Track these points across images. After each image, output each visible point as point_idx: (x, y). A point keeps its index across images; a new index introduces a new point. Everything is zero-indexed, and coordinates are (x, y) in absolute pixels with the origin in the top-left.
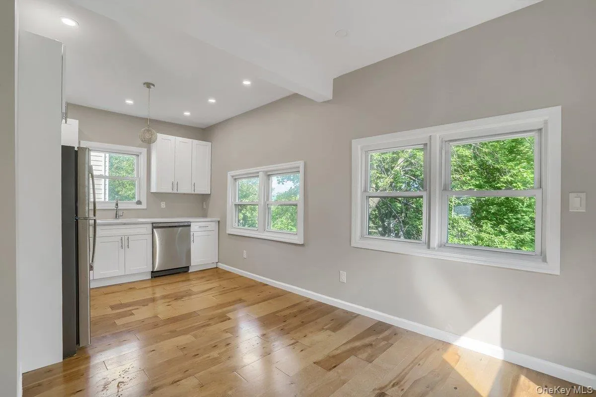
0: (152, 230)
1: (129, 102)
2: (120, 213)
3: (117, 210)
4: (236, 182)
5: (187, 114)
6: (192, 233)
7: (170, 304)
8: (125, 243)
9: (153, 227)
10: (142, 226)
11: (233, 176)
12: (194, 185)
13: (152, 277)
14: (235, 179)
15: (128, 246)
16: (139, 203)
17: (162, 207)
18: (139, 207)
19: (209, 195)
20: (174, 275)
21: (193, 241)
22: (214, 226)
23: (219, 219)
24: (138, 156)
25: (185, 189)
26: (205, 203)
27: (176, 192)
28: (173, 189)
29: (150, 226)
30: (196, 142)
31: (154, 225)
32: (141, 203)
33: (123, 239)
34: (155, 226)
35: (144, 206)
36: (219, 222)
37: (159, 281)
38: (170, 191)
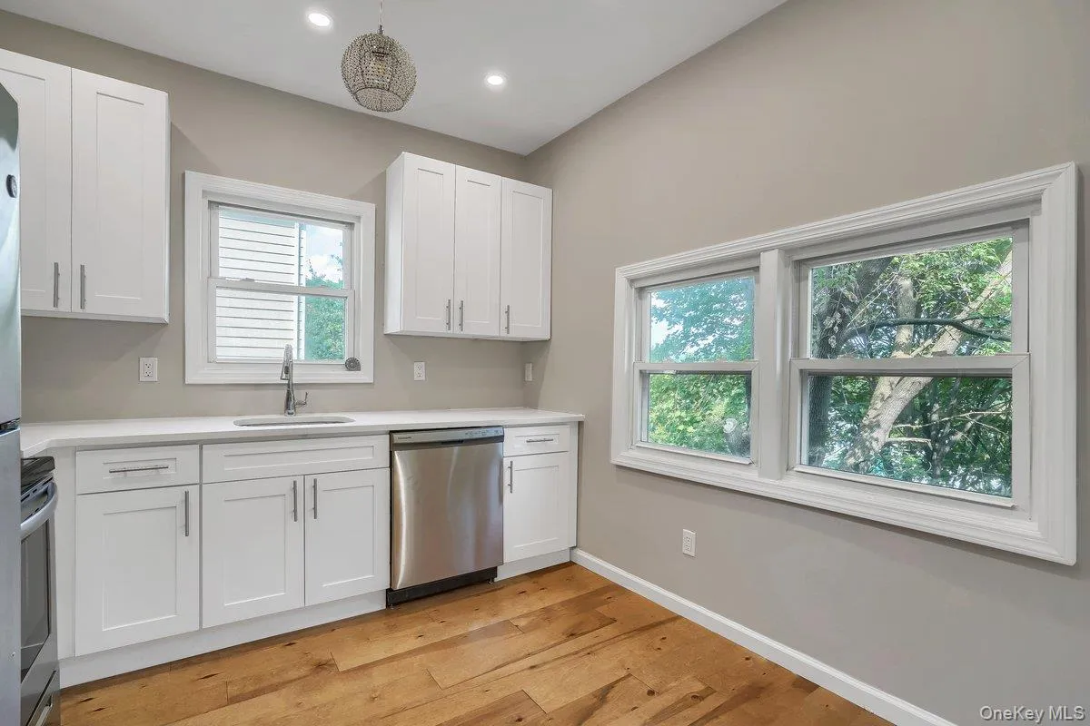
0: (391, 452)
2: (299, 395)
3: (290, 388)
4: (642, 298)
6: (506, 462)
8: (306, 499)
9: (393, 447)
10: (359, 441)
11: (632, 281)
12: (508, 312)
13: (388, 606)
14: (641, 290)
15: (315, 509)
16: (353, 365)
17: (416, 378)
18: (352, 377)
19: (545, 343)
21: (510, 485)
22: (567, 438)
23: (581, 416)
24: (351, 225)
25: (482, 324)
26: (529, 367)
27: (457, 333)
28: (449, 324)
29: (383, 442)
30: (511, 183)
31: (396, 436)
32: (359, 364)
33: (302, 487)
34: (398, 441)
35: (365, 374)
36: (580, 424)
38: (441, 330)
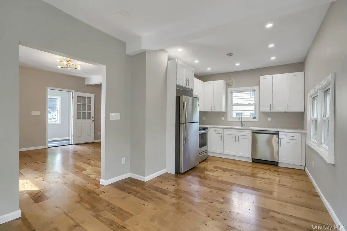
0: (252, 134)
1: (238, 64)
4: (314, 100)
5: (273, 58)
6: (279, 140)
7: (232, 175)
8: (237, 139)
10: (247, 131)
11: (310, 96)
12: (288, 106)
13: (252, 162)
14: (313, 98)
15: (238, 141)
17: (269, 121)
18: (254, 120)
20: (267, 165)
21: (280, 145)
27: (273, 111)
28: (271, 110)
29: (250, 132)
30: (289, 74)
31: (253, 131)
32: (256, 118)
33: (236, 137)
35: (257, 120)
36: (306, 134)
37: (256, 165)
38: (269, 111)
